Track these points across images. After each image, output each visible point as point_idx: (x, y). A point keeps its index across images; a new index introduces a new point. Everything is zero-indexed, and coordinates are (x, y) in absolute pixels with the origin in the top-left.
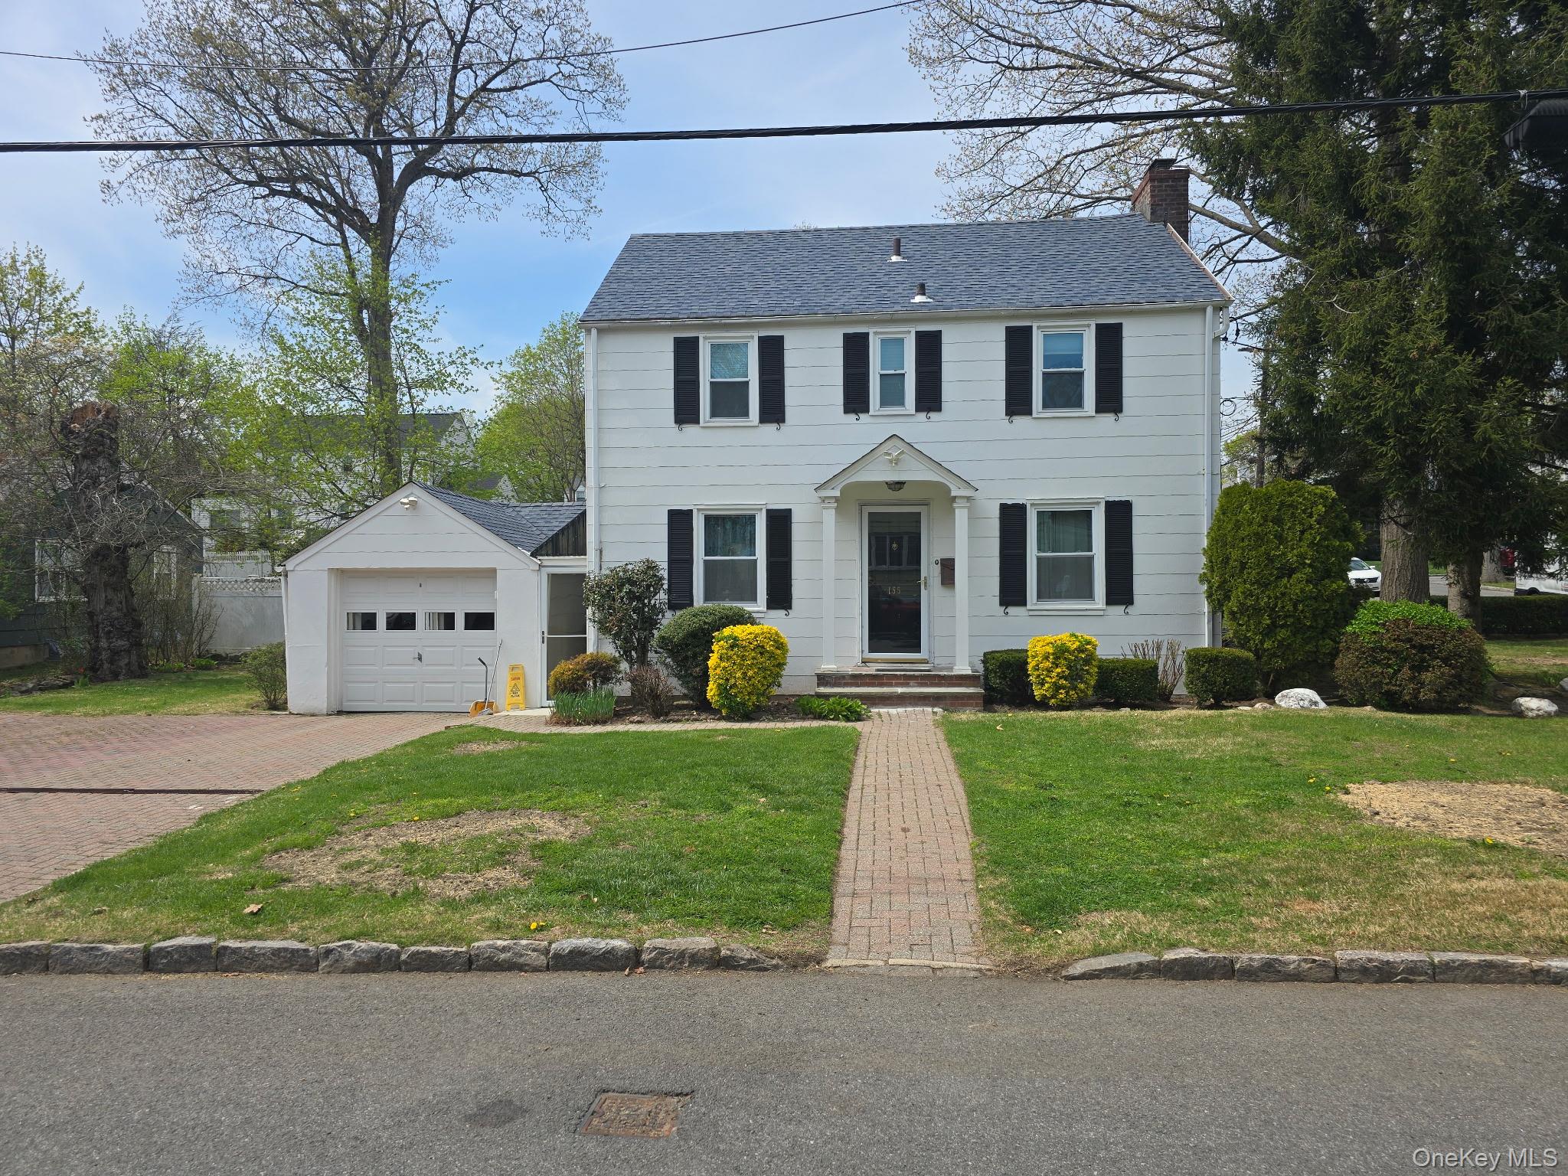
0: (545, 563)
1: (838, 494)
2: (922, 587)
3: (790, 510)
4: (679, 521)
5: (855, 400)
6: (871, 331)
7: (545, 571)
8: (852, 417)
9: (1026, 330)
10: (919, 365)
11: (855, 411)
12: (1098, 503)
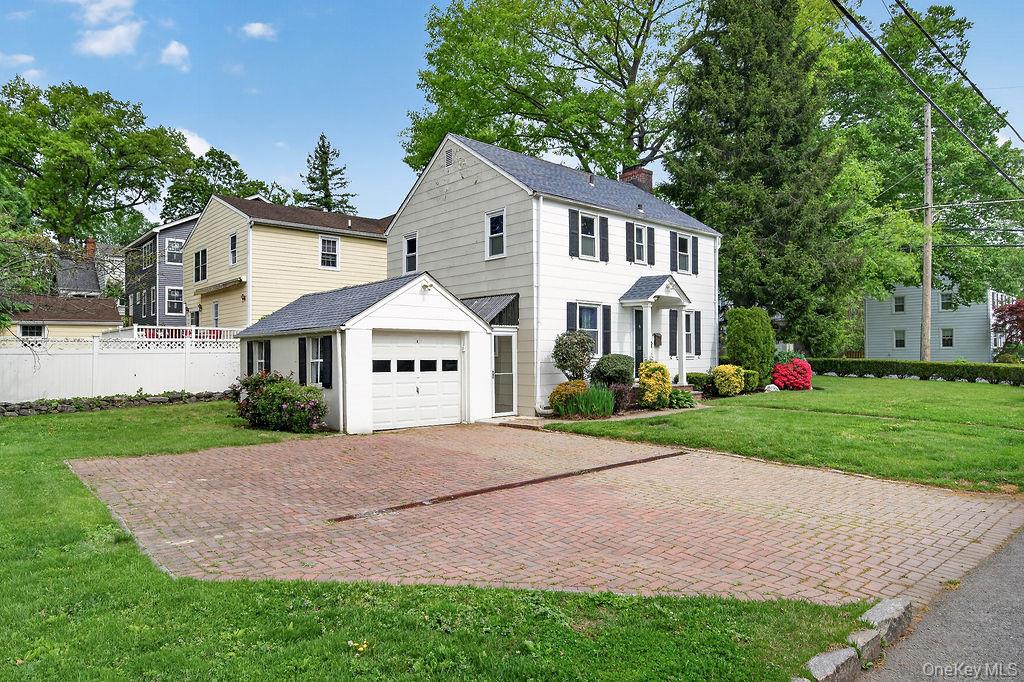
3: (610, 307)
4: (571, 309)
5: (630, 255)
6: (635, 223)
7: (494, 334)
8: (629, 263)
9: (675, 234)
10: (648, 242)
11: (630, 260)
12: (692, 312)
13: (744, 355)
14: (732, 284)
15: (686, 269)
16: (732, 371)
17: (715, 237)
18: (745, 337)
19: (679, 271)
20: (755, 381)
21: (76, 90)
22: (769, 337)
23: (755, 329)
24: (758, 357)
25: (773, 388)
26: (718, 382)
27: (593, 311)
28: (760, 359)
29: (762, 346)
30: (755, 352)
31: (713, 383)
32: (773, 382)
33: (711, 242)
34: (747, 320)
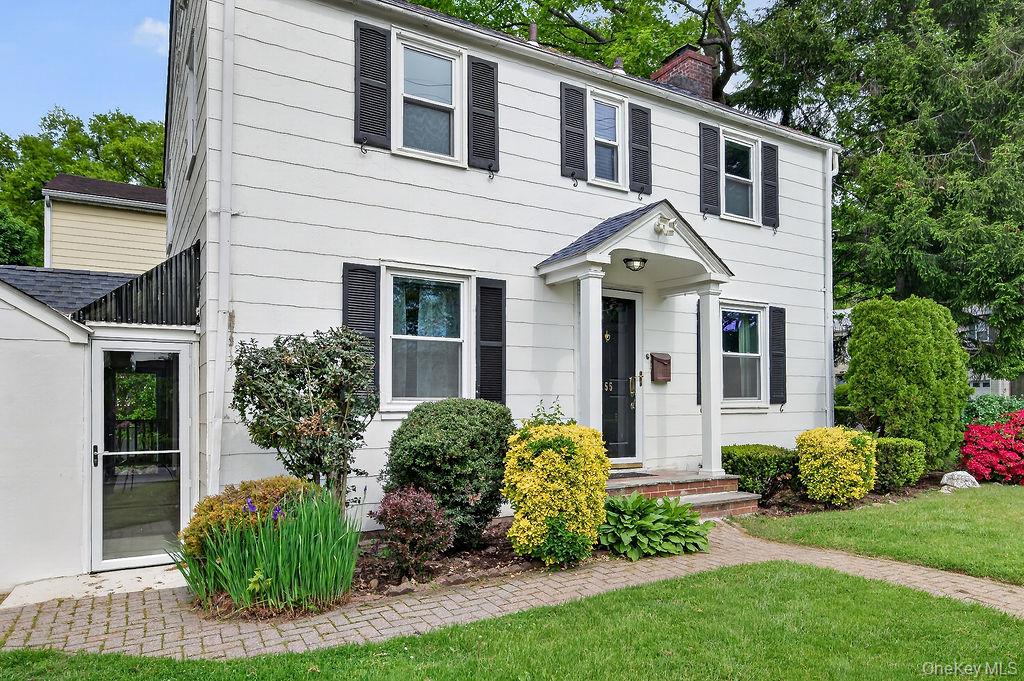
0: (98, 333)
1: (607, 260)
2: (638, 383)
3: (503, 283)
4: (359, 281)
5: (573, 165)
7: (99, 348)
8: (569, 182)
9: (716, 131)
10: (632, 140)
11: (572, 176)
12: (763, 308)
13: (889, 404)
14: (866, 252)
15: (747, 212)
16: (842, 445)
17: (824, 152)
18: (891, 362)
19: (722, 216)
20: (916, 464)
21: (122, 119)
22: (952, 362)
23: (914, 343)
24: (924, 407)
25: (962, 479)
26: (804, 469)
27: (449, 292)
28: (930, 413)
29: (934, 382)
30: (917, 395)
31: (796, 471)
32: (962, 465)
33: (814, 162)
34: (896, 324)
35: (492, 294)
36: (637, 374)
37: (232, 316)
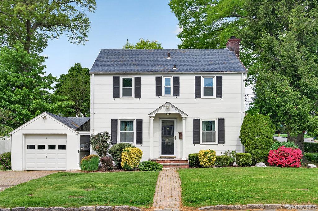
0: (79, 133)
1: (154, 116)
2: (175, 139)
4: (114, 122)
5: (158, 93)
6: (162, 76)
9: (200, 77)
10: (174, 84)
11: (158, 96)
12: (216, 119)
15: (211, 95)
17: (241, 74)
19: (202, 98)
35: (140, 123)
36: (175, 137)
37: (94, 129)
